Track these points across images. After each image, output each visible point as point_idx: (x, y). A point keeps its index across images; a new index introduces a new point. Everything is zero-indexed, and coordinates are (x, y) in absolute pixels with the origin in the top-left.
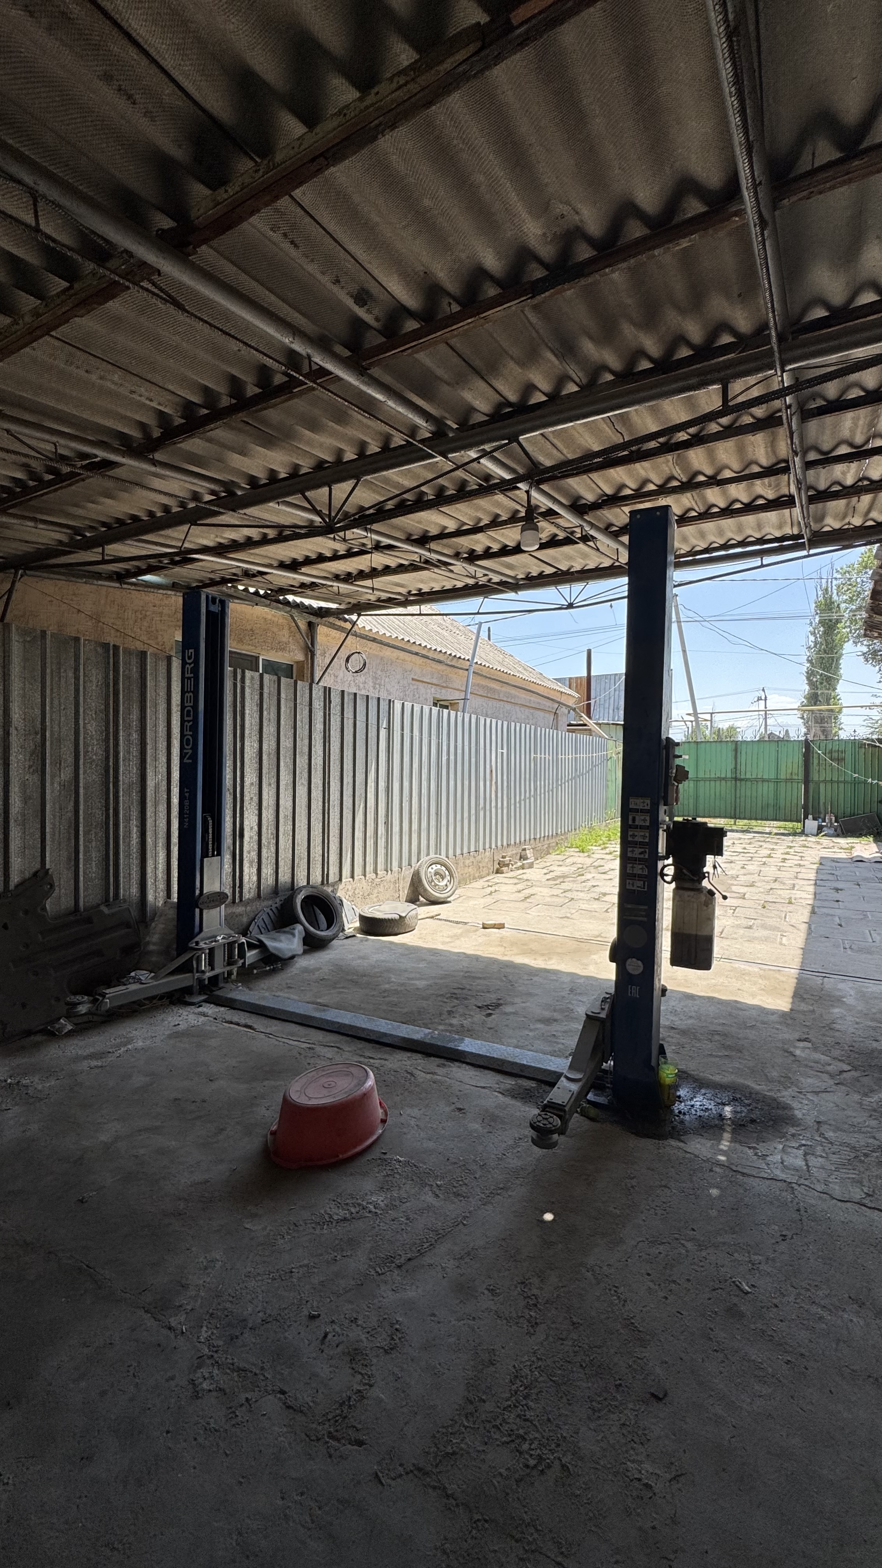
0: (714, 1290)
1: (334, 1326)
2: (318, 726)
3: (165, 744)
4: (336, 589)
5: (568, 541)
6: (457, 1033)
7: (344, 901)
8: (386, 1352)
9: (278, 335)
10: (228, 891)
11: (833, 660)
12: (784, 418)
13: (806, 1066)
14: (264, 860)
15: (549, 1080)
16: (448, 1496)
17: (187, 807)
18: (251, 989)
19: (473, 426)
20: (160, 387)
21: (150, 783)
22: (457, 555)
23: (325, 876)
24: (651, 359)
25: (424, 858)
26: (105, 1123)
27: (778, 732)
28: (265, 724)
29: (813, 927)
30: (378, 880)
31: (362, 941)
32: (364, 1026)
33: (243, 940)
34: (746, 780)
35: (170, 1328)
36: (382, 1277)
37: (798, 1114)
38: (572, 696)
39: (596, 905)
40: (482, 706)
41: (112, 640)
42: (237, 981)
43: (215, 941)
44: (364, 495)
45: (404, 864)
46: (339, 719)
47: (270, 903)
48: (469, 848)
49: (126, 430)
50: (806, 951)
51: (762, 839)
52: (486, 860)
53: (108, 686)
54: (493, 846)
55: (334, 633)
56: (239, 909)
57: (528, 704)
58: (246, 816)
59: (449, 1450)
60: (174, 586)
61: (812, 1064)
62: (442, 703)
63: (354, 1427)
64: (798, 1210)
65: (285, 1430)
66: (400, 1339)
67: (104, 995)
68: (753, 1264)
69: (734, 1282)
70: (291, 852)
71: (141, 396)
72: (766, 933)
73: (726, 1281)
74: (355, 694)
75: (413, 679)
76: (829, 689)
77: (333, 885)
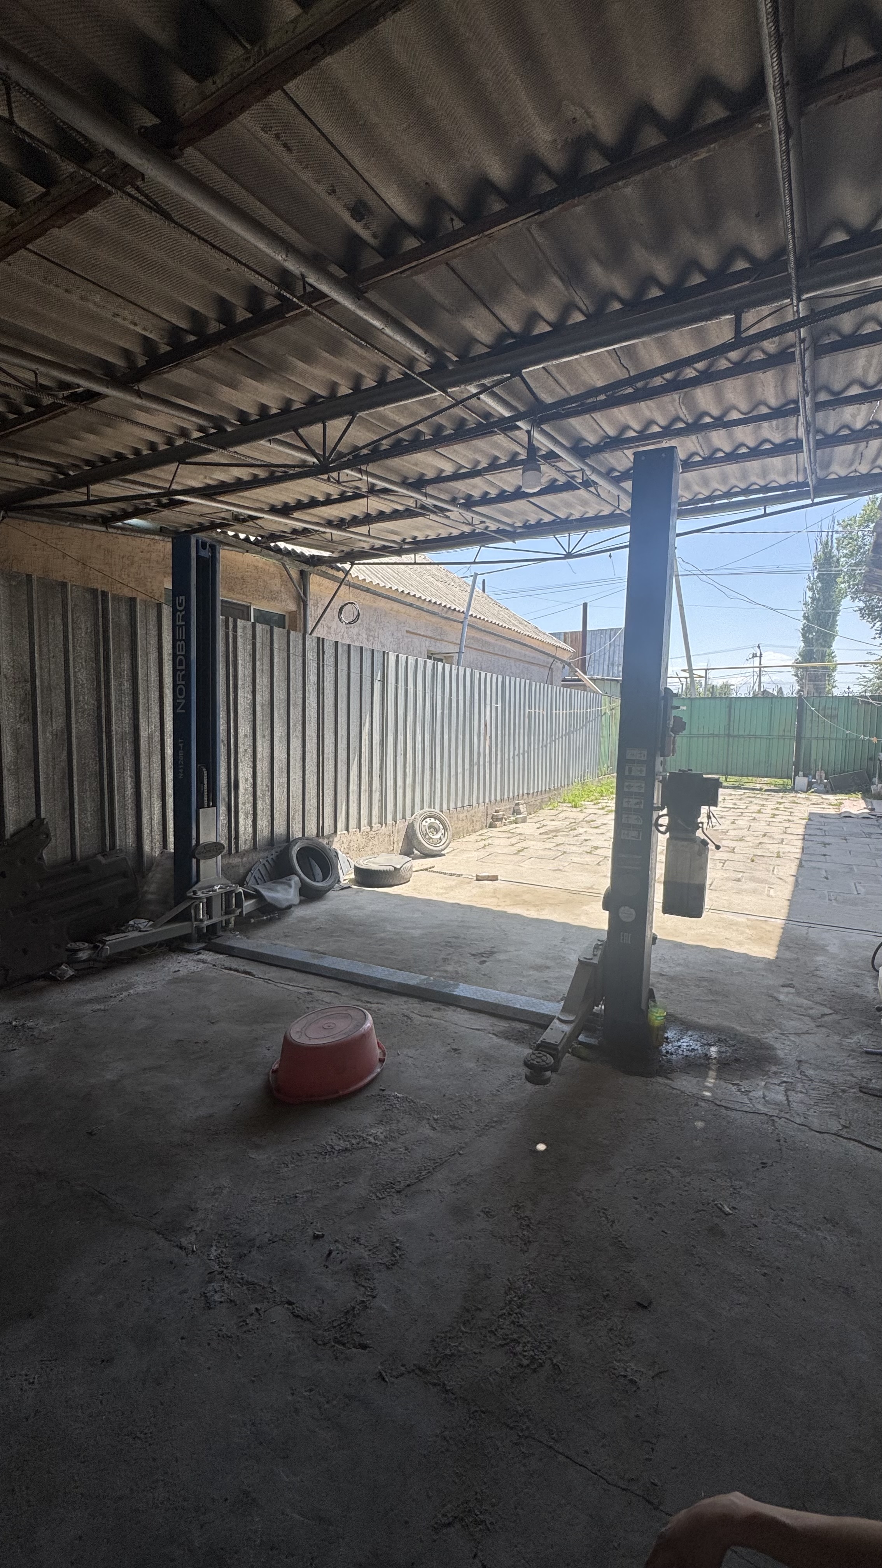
0: (697, 1212)
1: (338, 1245)
2: (312, 678)
3: (157, 694)
4: (328, 536)
5: (569, 486)
6: (452, 978)
7: (340, 853)
8: (388, 1267)
9: (269, 251)
10: (224, 841)
11: (829, 616)
12: (797, 352)
13: (789, 1010)
14: (259, 812)
15: (542, 1022)
16: (447, 1391)
17: (181, 758)
18: (248, 938)
19: (473, 359)
20: (144, 309)
21: (144, 734)
22: (453, 501)
23: (320, 829)
24: (661, 286)
25: (418, 812)
26: (110, 1062)
27: (773, 690)
28: (258, 674)
29: (800, 879)
30: (372, 833)
31: (357, 892)
32: (361, 973)
33: (240, 890)
34: (739, 736)
35: (181, 1248)
36: (382, 1201)
37: (780, 1054)
38: (567, 651)
39: (588, 858)
40: (477, 659)
41: (100, 586)
42: (234, 930)
43: (213, 891)
44: (359, 434)
45: (398, 818)
46: (333, 671)
47: (266, 854)
48: (463, 802)
49: (110, 359)
50: (792, 902)
51: (753, 795)
52: (480, 814)
53: (97, 633)
54: (487, 801)
55: (327, 582)
56: (235, 861)
57: (523, 658)
58: (240, 768)
59: (448, 1352)
60: (162, 531)
61: (795, 1008)
62: (436, 656)
63: (358, 1333)
64: (778, 1141)
65: (293, 1336)
66: (400, 1256)
67: (104, 942)
68: (735, 1189)
69: (716, 1205)
70: (286, 804)
71: (124, 319)
72: (752, 885)
73: (708, 1204)
74: (349, 646)
75: (407, 631)
76: (824, 646)
77: (328, 837)
